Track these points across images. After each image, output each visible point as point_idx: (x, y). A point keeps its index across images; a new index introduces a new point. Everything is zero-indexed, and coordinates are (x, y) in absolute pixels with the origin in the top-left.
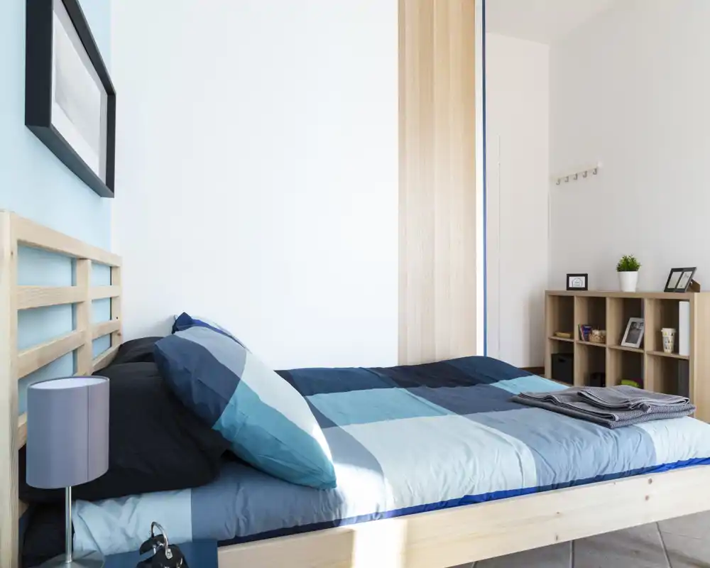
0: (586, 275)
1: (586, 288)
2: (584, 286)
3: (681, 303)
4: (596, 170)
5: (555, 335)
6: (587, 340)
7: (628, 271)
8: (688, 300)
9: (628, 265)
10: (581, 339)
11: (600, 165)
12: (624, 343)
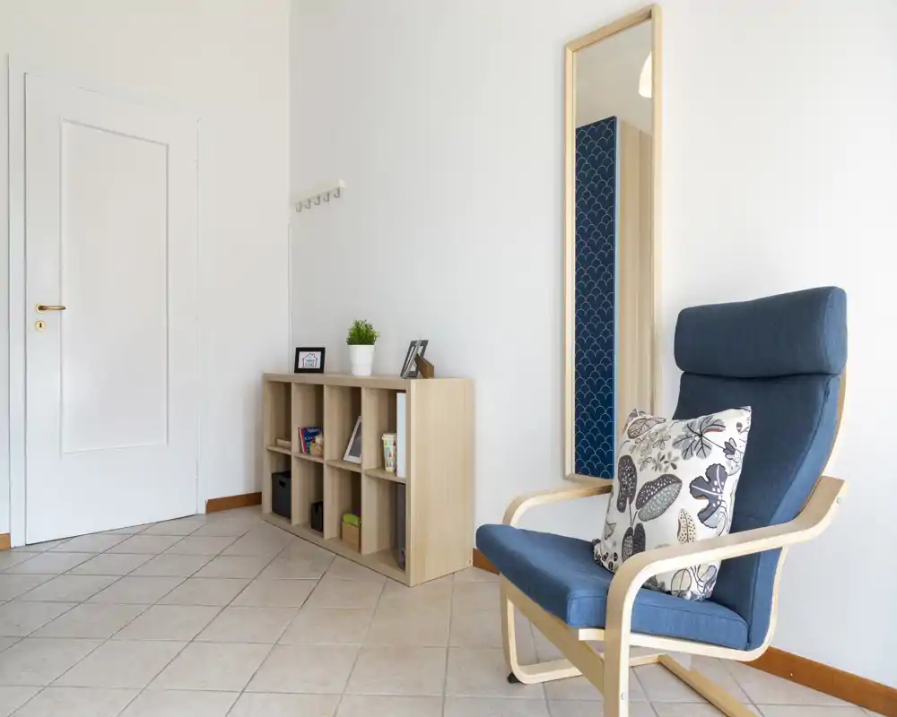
0: (322, 350)
1: (321, 370)
2: (318, 366)
3: (398, 394)
4: (339, 191)
5: (276, 445)
6: (308, 451)
7: (361, 344)
8: (404, 391)
9: (362, 336)
10: (301, 451)
11: (342, 184)
12: (348, 458)
